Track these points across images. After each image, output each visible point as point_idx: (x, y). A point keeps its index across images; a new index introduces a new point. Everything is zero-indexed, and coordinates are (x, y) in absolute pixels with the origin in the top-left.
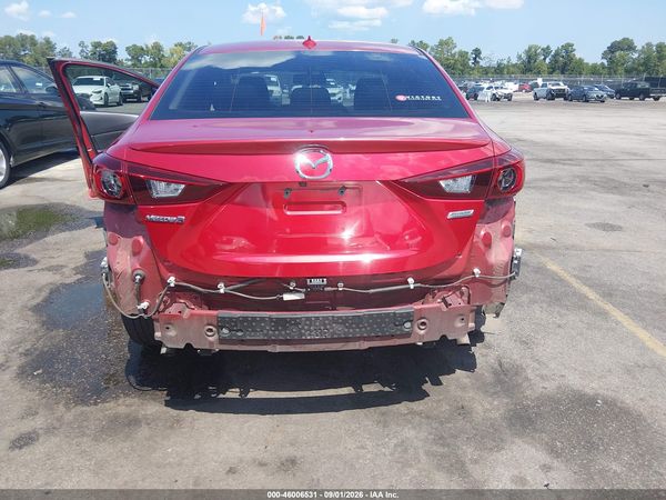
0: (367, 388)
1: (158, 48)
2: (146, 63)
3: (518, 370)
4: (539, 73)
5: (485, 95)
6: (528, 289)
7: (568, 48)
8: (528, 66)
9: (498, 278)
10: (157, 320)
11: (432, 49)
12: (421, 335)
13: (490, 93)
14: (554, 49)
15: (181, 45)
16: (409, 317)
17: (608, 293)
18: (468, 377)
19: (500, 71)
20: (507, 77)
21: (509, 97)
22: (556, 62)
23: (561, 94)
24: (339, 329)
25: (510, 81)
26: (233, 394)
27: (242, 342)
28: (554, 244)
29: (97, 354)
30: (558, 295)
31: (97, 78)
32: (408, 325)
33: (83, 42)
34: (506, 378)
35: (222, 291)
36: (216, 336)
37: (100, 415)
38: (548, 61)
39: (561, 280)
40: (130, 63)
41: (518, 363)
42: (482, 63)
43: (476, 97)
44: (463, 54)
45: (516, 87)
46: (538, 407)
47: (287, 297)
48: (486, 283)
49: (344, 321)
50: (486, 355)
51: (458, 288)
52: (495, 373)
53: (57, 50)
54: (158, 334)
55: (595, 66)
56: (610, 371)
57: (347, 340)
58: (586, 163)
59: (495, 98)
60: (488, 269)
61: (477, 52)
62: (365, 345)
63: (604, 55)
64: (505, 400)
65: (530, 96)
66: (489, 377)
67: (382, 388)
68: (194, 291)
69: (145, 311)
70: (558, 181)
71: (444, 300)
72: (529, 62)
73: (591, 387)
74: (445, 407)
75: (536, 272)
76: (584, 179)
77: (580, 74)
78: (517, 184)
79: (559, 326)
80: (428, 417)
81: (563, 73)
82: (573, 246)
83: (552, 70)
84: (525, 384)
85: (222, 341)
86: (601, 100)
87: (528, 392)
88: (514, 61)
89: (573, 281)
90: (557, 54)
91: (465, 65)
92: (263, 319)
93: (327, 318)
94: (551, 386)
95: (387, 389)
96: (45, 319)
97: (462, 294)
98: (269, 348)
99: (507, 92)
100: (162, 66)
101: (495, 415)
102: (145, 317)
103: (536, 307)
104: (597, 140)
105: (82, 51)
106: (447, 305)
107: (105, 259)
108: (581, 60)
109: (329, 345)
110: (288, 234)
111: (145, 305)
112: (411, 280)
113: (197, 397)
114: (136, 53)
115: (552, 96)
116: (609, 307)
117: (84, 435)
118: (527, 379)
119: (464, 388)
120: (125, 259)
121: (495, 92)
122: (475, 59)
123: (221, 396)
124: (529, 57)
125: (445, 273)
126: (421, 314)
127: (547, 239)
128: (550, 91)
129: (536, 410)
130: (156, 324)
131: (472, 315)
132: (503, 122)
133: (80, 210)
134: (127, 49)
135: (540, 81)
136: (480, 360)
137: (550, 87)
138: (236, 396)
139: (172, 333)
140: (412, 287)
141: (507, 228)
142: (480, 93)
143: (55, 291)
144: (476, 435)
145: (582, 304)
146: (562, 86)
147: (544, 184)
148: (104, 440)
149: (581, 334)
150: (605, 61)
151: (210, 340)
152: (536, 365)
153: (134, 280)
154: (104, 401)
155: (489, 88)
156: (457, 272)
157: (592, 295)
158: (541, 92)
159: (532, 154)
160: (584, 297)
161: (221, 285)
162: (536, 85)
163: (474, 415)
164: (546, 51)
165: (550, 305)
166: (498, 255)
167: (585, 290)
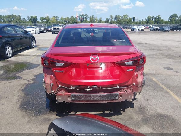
0: (106, 112)
1: (48, 18)
2: (45, 22)
3: (145, 108)
4: (151, 24)
5: (136, 30)
6: (148, 86)
7: (159, 17)
8: (148, 22)
9: (140, 85)
10: (57, 95)
11: (122, 17)
12: (121, 99)
13: (137, 29)
14: (155, 17)
15: (54, 17)
16: (117, 95)
17: (169, 87)
18: (132, 109)
19: (140, 23)
20: (142, 24)
21: (143, 30)
22: (156, 20)
23: (157, 29)
24: (100, 98)
25: (143, 26)
26: (73, 113)
27: (77, 101)
28: (155, 73)
29: (39, 102)
30: (156, 88)
31: (33, 26)
32: (117, 97)
33: (28, 16)
34: (142, 109)
35: (72, 88)
36: (70, 99)
37: (41, 118)
38: (153, 20)
39: (157, 83)
40: (41, 22)
41: (145, 106)
42: (135, 21)
43: (134, 30)
44: (130, 19)
45: (145, 27)
46: (150, 117)
47: (87, 90)
48: (137, 86)
49: (102, 96)
50: (137, 104)
51: (130, 88)
52: (139, 108)
53: (22, 18)
54: (56, 99)
55: (166, 21)
56: (168, 108)
57: (102, 101)
58: (164, 50)
59: (139, 31)
60: (137, 83)
61: (134, 18)
62: (107, 102)
63: (169, 18)
64: (142, 116)
65: (149, 30)
66: (138, 109)
67: (110, 112)
68: (65, 88)
69: (53, 93)
70: (156, 55)
71: (126, 91)
72: (148, 20)
73: (163, 112)
74: (126, 117)
75: (150, 81)
76: (163, 55)
77: (162, 24)
78: (144, 62)
79: (156, 96)
80: (122, 120)
81: (158, 23)
82: (160, 74)
83: (155, 22)
84: (147, 111)
85: (72, 100)
86: (168, 31)
87: (147, 114)
88: (144, 20)
89: (159, 83)
90: (156, 18)
91: (131, 21)
92: (82, 95)
93: (97, 95)
94: (153, 112)
95: (111, 112)
96: (25, 93)
97: (131, 89)
98: (83, 102)
99: (142, 29)
100: (49, 23)
101: (139, 119)
102: (53, 94)
103: (150, 91)
104: (167, 43)
105: (28, 19)
106: (127, 92)
107: (44, 80)
108: (162, 20)
109: (98, 102)
110: (88, 75)
111: (53, 91)
112: (118, 86)
113: (64, 113)
114: (43, 19)
115: (155, 30)
116: (169, 91)
117: (37, 123)
118: (147, 110)
119: (131, 112)
120: (48, 80)
121: (139, 29)
122: (133, 20)
123: (70, 113)
124: (148, 19)
125: (126, 84)
126: (120, 94)
127: (153, 72)
128: (154, 29)
129: (149, 118)
130: (56, 96)
131: (133, 95)
132: (141, 38)
133: (31, 64)
134: (40, 18)
135: (151, 26)
136: (135, 105)
137: (154, 27)
138: (74, 113)
139: (60, 98)
140: (118, 88)
141: (142, 73)
142: (135, 29)
143: (27, 85)
144: (134, 124)
145: (162, 90)
146: (157, 27)
147: (152, 56)
148: (42, 124)
149: (161, 98)
150: (169, 20)
151: (69, 100)
152: (149, 106)
153: (51, 85)
154: (42, 115)
155: (137, 28)
156: (130, 84)
157: (164, 87)
158: (152, 29)
159: (149, 48)
160: (162, 88)
161: (72, 87)
162: (150, 27)
163: (134, 119)
164: (153, 17)
165: (153, 90)
166: (140, 79)
167: (163, 86)
